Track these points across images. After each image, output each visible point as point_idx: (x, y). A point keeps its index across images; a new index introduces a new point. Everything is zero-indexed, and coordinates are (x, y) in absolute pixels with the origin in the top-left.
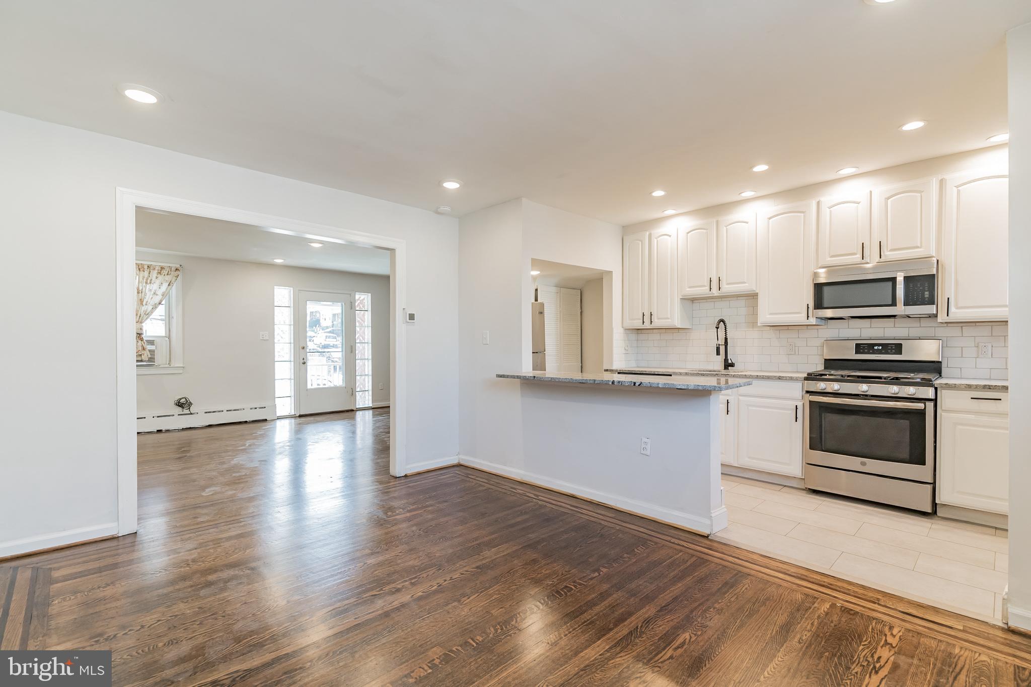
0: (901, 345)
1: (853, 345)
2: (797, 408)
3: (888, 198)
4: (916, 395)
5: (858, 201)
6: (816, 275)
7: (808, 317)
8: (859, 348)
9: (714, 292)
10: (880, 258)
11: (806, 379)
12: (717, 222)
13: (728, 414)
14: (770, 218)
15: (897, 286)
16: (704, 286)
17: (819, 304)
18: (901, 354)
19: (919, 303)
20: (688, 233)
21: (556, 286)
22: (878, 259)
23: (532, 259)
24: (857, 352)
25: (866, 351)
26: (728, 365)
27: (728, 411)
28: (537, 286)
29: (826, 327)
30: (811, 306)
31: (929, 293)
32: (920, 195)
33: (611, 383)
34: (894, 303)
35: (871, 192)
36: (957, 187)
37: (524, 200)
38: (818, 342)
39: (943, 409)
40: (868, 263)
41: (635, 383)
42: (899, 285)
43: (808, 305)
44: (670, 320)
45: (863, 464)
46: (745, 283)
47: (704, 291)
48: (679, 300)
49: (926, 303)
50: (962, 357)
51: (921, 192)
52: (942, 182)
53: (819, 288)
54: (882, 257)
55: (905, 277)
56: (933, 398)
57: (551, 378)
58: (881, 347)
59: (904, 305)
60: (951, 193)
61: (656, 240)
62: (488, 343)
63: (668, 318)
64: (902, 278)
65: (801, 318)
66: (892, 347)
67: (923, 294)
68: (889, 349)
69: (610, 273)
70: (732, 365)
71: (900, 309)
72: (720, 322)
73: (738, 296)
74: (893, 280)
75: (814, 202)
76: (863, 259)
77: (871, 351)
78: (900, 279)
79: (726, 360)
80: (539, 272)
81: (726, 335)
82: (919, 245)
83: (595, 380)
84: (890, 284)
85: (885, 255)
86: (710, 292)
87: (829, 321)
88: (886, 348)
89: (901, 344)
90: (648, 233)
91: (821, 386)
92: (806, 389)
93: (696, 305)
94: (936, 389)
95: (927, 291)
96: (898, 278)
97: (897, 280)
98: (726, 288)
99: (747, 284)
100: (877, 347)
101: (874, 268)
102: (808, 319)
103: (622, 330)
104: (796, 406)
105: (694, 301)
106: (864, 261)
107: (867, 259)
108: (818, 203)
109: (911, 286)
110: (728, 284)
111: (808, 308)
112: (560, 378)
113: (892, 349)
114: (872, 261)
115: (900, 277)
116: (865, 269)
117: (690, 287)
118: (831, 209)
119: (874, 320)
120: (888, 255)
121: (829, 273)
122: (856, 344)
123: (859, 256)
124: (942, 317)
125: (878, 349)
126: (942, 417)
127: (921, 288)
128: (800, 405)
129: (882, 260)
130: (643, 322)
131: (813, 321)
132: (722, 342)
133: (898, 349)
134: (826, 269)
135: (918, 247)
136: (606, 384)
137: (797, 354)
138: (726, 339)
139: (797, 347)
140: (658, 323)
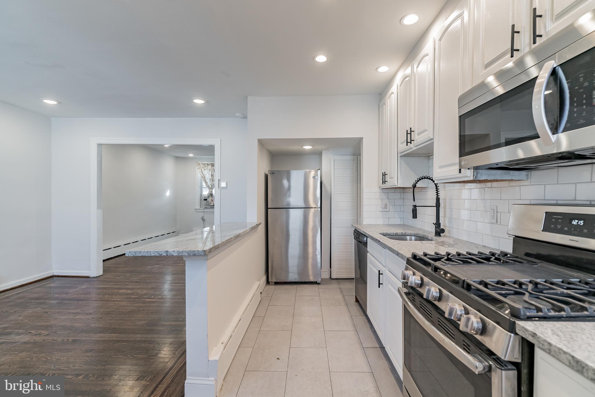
1: (540, 214)
10: (534, 43)
12: (414, 64)
14: (440, 39)
17: (463, 150)
20: (401, 85)
25: (559, 227)
26: (439, 230)
29: (528, 182)
44: (393, 179)
48: (399, 157)
53: (463, 122)
61: (389, 101)
70: (442, 231)
76: (512, 56)
79: (437, 224)
80: (311, 147)
81: (437, 195)
85: (547, 34)
90: (387, 95)
98: (417, 140)
99: (427, 132)
110: (418, 135)
117: (401, 143)
130: (383, 182)
131: (469, 174)
137: (499, 224)
138: (438, 200)
139: (499, 214)
140: (389, 182)
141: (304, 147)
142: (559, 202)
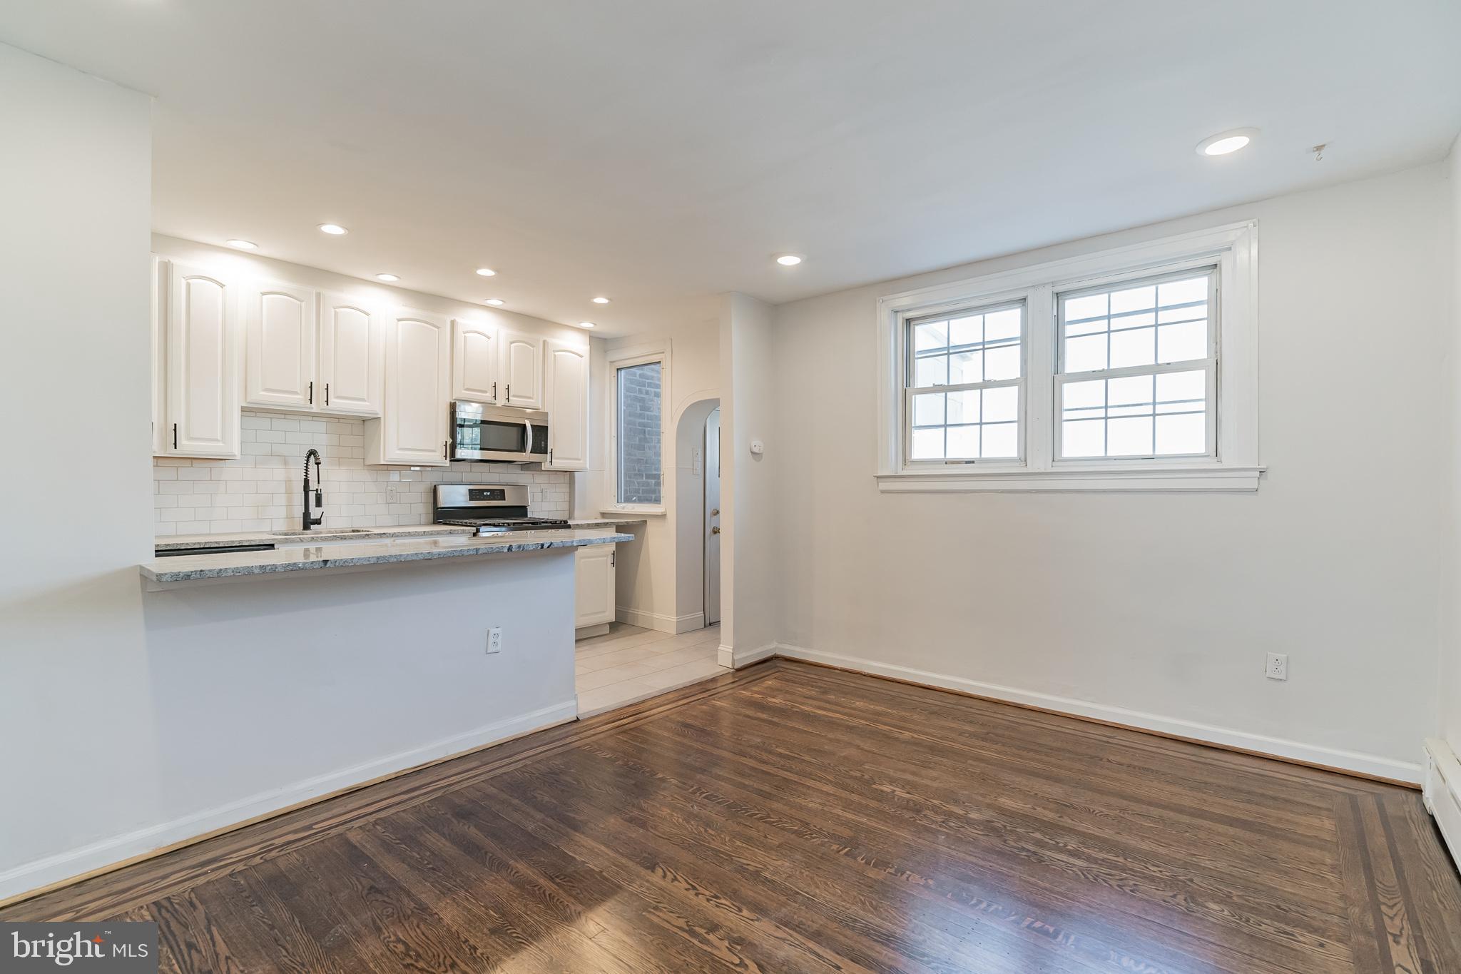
1: (469, 490)
5: (490, 336)
7: (445, 456)
18: (501, 500)
19: (538, 451)
22: (508, 402)
24: (468, 499)
25: (478, 497)
26: (310, 522)
30: (449, 443)
31: (544, 442)
33: (506, 550)
35: (498, 330)
38: (422, 487)
41: (542, 546)
42: (528, 432)
43: (446, 442)
44: (220, 444)
46: (361, 399)
47: (298, 400)
48: (239, 410)
49: (542, 451)
51: (533, 346)
52: (544, 343)
54: (510, 400)
55: (532, 425)
57: (378, 558)
58: (489, 493)
59: (531, 453)
63: (216, 441)
65: (436, 458)
66: (498, 493)
68: (495, 495)
70: (316, 522)
71: (526, 455)
72: (310, 455)
74: (526, 427)
75: (448, 318)
76: (495, 400)
77: (480, 497)
83: (477, 550)
84: (523, 430)
85: (513, 399)
86: (311, 406)
89: (504, 490)
97: (528, 428)
98: (338, 404)
99: (367, 403)
100: (487, 493)
102: (444, 459)
107: (497, 400)
108: (452, 321)
109: (535, 434)
110: (338, 397)
111: (446, 445)
112: (401, 555)
115: (530, 425)
118: (466, 335)
119: (492, 465)
122: (472, 490)
123: (490, 395)
124: (546, 466)
127: (540, 437)
131: (447, 461)
133: (501, 494)
135: (531, 398)
136: (498, 552)
137: (399, 502)
139: (399, 494)
140: (187, 446)
142: (473, 482)
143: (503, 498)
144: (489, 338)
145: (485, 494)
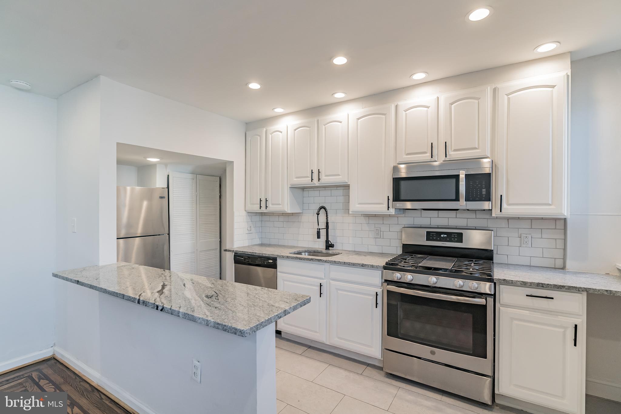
0: (461, 234)
1: (424, 232)
2: (377, 295)
3: (452, 104)
4: (478, 290)
5: (429, 105)
6: (396, 169)
7: (388, 207)
8: (430, 236)
9: (315, 183)
10: (446, 157)
11: (385, 268)
12: (318, 121)
13: (320, 297)
14: (358, 119)
15: (460, 183)
16: (308, 177)
17: (397, 197)
18: (462, 242)
19: (477, 199)
20: (295, 130)
21: (192, 173)
22: (443, 158)
23: (118, 144)
24: (428, 239)
25: (435, 238)
26: (329, 245)
27: (321, 294)
28: (169, 172)
29: (404, 215)
30: (391, 198)
31: (486, 190)
32: (477, 101)
34: (457, 199)
35: (438, 98)
36: (507, 95)
37: (102, 78)
38: (398, 228)
39: (501, 303)
40: (436, 161)
42: (461, 182)
43: (388, 197)
44: (281, 206)
45: (433, 353)
46: (339, 175)
47: (307, 181)
48: (288, 188)
49: (483, 199)
50: (508, 245)
51: (478, 99)
52: (495, 90)
53: (397, 181)
54: (447, 156)
55: (466, 175)
56: (493, 293)
58: (446, 236)
59: (466, 201)
60: (503, 100)
61: (270, 136)
62: (76, 232)
63: (280, 204)
64: (464, 176)
65: (382, 208)
66: (455, 235)
67: (481, 192)
68: (453, 237)
69: (232, 163)
70: (332, 246)
71: (462, 204)
72: (322, 208)
73: (337, 187)
74: (457, 177)
75: (393, 105)
76: (432, 157)
77: (438, 239)
78: (462, 176)
79: (327, 241)
80: (159, 160)
81: (327, 220)
82: (477, 146)
84: (454, 181)
85: (450, 155)
86: (312, 183)
87: (406, 210)
88: (450, 237)
90: (265, 129)
91: (397, 276)
92: (384, 278)
93: (306, 193)
94: (495, 284)
95: (484, 188)
96: (460, 176)
97: (460, 178)
98: (326, 180)
99: (341, 177)
100: (443, 235)
101: (441, 165)
102: (388, 210)
103: (244, 213)
104: (377, 293)
105: (305, 190)
106: (432, 160)
107: (435, 158)
108: (396, 106)
109: (472, 183)
110: (326, 176)
111: (388, 199)
113: (454, 238)
114: (439, 160)
115: (463, 175)
116: (434, 166)
117: (297, 178)
118: (406, 112)
120: (453, 155)
121: (408, 169)
122: (427, 232)
123: (429, 154)
124: (496, 213)
125: (444, 237)
126: (500, 310)
127: (479, 186)
128: (379, 291)
129: (447, 159)
130: (260, 207)
131: (392, 211)
132: (323, 225)
133: (459, 237)
134: (405, 165)
135: (475, 148)
137: (382, 238)
138: (327, 223)
139: (382, 232)
140: (272, 208)
141: (148, 159)
142: (422, 226)
143: (461, 241)
144: (428, 107)
145: (442, 236)
